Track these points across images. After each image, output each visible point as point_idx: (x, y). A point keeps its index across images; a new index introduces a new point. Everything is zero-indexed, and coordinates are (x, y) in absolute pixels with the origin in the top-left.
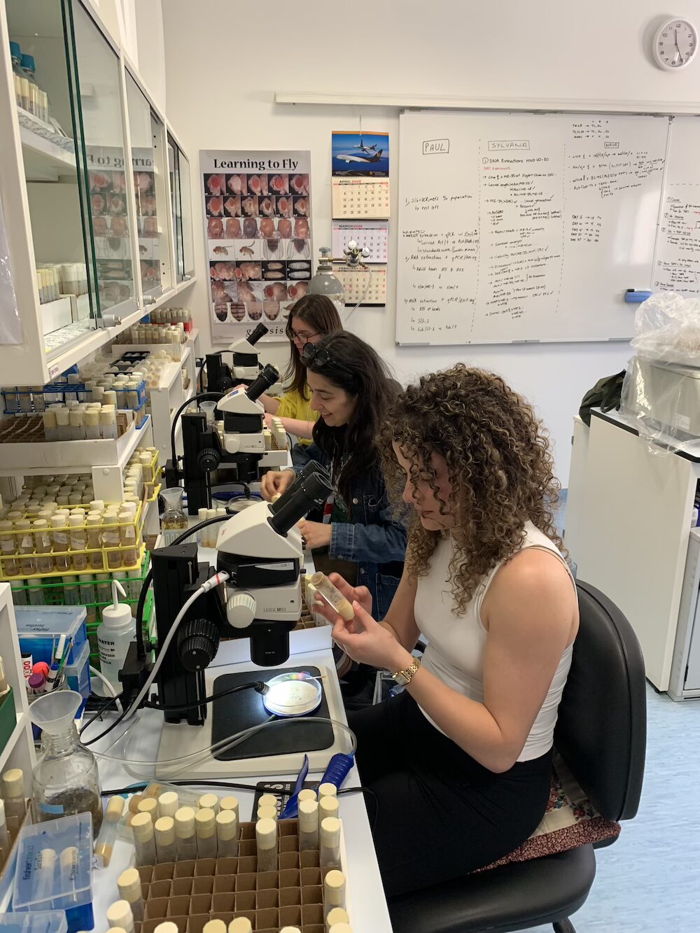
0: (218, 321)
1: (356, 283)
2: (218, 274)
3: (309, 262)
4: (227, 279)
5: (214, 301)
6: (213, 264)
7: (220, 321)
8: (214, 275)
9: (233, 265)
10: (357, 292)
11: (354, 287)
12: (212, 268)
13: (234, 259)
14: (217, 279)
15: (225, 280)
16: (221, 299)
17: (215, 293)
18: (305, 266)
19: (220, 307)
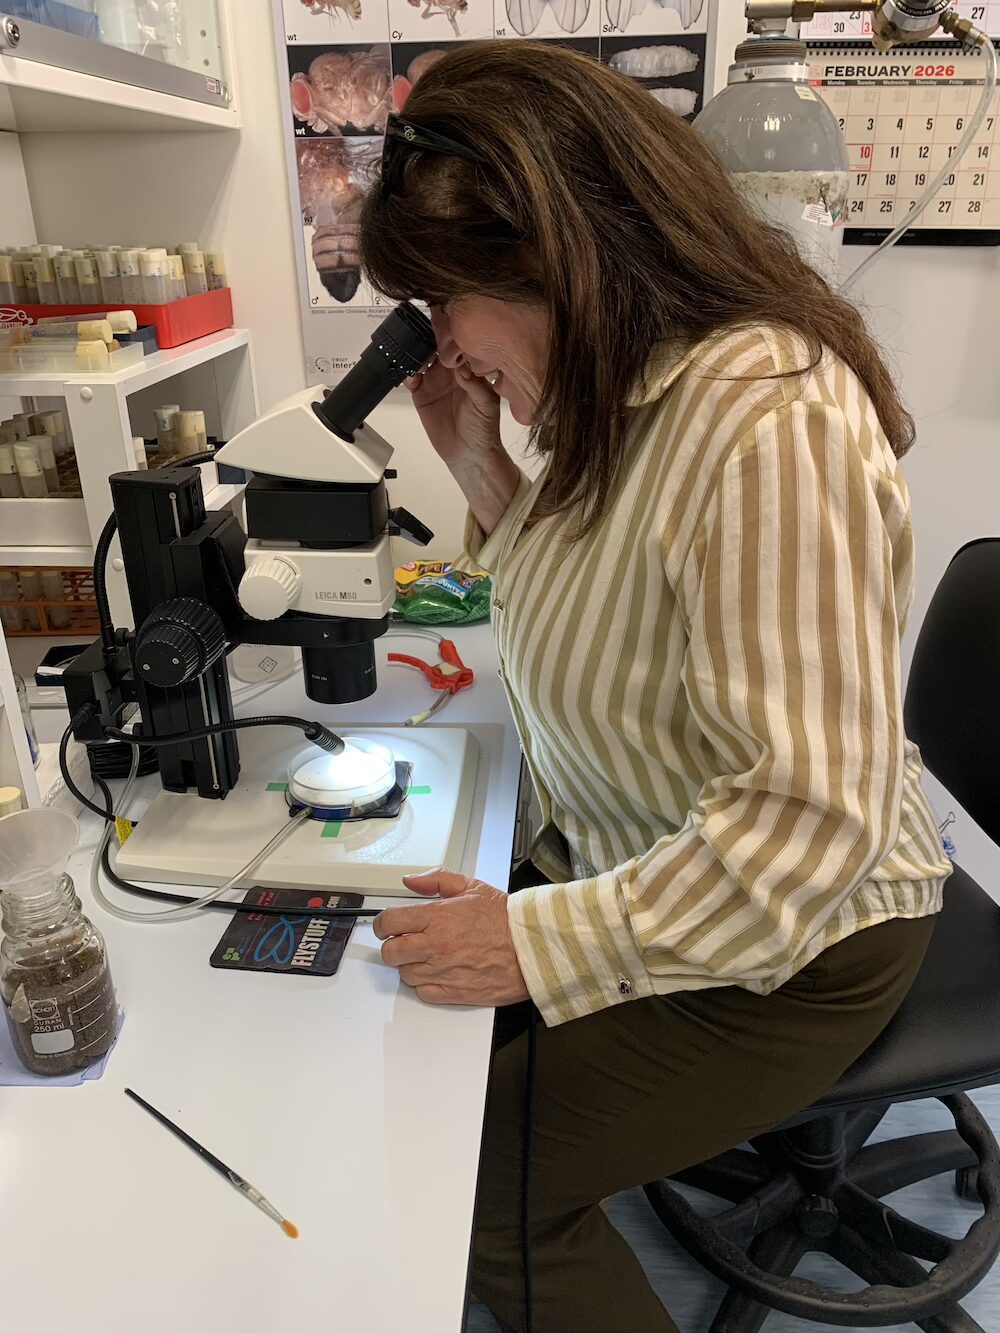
0: (327, 300)
1: (894, 137)
2: (322, 105)
3: (696, 44)
4: (359, 124)
5: (308, 220)
6: (301, 58)
7: (334, 302)
8: (305, 108)
9: (379, 65)
10: (891, 180)
11: (881, 155)
12: (299, 76)
13: (384, 38)
14: (321, 127)
15: (350, 130)
16: (337, 210)
17: (315, 186)
18: (680, 60)
19: (332, 243)
